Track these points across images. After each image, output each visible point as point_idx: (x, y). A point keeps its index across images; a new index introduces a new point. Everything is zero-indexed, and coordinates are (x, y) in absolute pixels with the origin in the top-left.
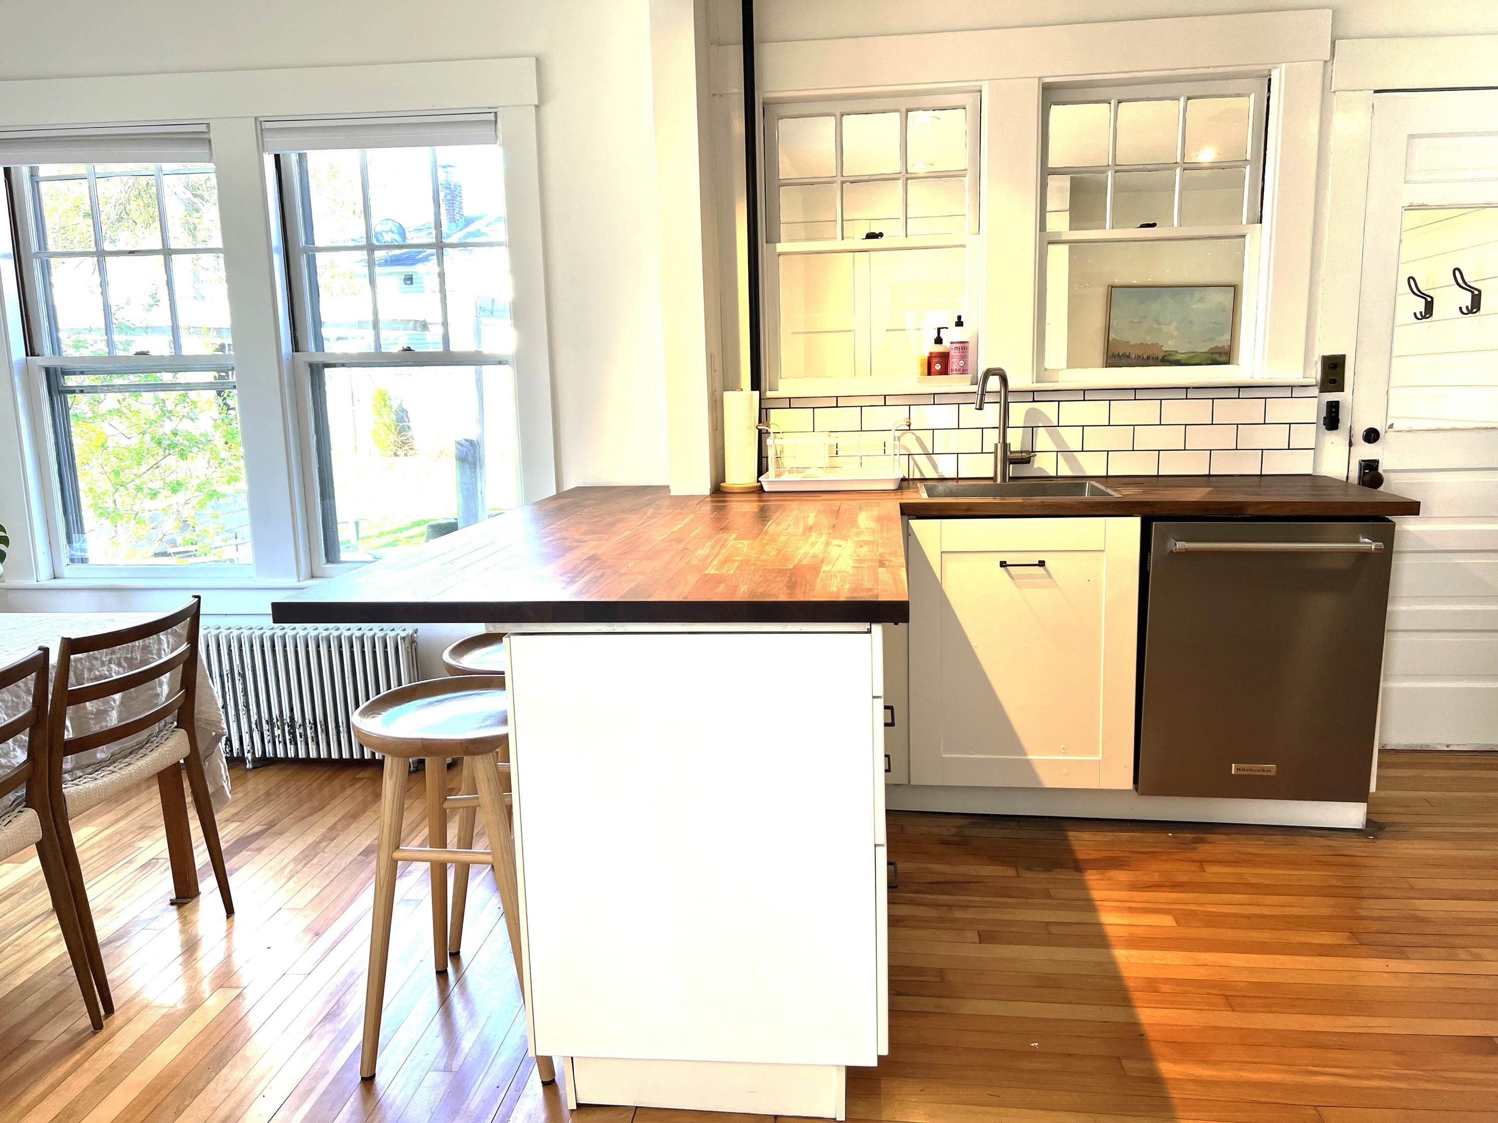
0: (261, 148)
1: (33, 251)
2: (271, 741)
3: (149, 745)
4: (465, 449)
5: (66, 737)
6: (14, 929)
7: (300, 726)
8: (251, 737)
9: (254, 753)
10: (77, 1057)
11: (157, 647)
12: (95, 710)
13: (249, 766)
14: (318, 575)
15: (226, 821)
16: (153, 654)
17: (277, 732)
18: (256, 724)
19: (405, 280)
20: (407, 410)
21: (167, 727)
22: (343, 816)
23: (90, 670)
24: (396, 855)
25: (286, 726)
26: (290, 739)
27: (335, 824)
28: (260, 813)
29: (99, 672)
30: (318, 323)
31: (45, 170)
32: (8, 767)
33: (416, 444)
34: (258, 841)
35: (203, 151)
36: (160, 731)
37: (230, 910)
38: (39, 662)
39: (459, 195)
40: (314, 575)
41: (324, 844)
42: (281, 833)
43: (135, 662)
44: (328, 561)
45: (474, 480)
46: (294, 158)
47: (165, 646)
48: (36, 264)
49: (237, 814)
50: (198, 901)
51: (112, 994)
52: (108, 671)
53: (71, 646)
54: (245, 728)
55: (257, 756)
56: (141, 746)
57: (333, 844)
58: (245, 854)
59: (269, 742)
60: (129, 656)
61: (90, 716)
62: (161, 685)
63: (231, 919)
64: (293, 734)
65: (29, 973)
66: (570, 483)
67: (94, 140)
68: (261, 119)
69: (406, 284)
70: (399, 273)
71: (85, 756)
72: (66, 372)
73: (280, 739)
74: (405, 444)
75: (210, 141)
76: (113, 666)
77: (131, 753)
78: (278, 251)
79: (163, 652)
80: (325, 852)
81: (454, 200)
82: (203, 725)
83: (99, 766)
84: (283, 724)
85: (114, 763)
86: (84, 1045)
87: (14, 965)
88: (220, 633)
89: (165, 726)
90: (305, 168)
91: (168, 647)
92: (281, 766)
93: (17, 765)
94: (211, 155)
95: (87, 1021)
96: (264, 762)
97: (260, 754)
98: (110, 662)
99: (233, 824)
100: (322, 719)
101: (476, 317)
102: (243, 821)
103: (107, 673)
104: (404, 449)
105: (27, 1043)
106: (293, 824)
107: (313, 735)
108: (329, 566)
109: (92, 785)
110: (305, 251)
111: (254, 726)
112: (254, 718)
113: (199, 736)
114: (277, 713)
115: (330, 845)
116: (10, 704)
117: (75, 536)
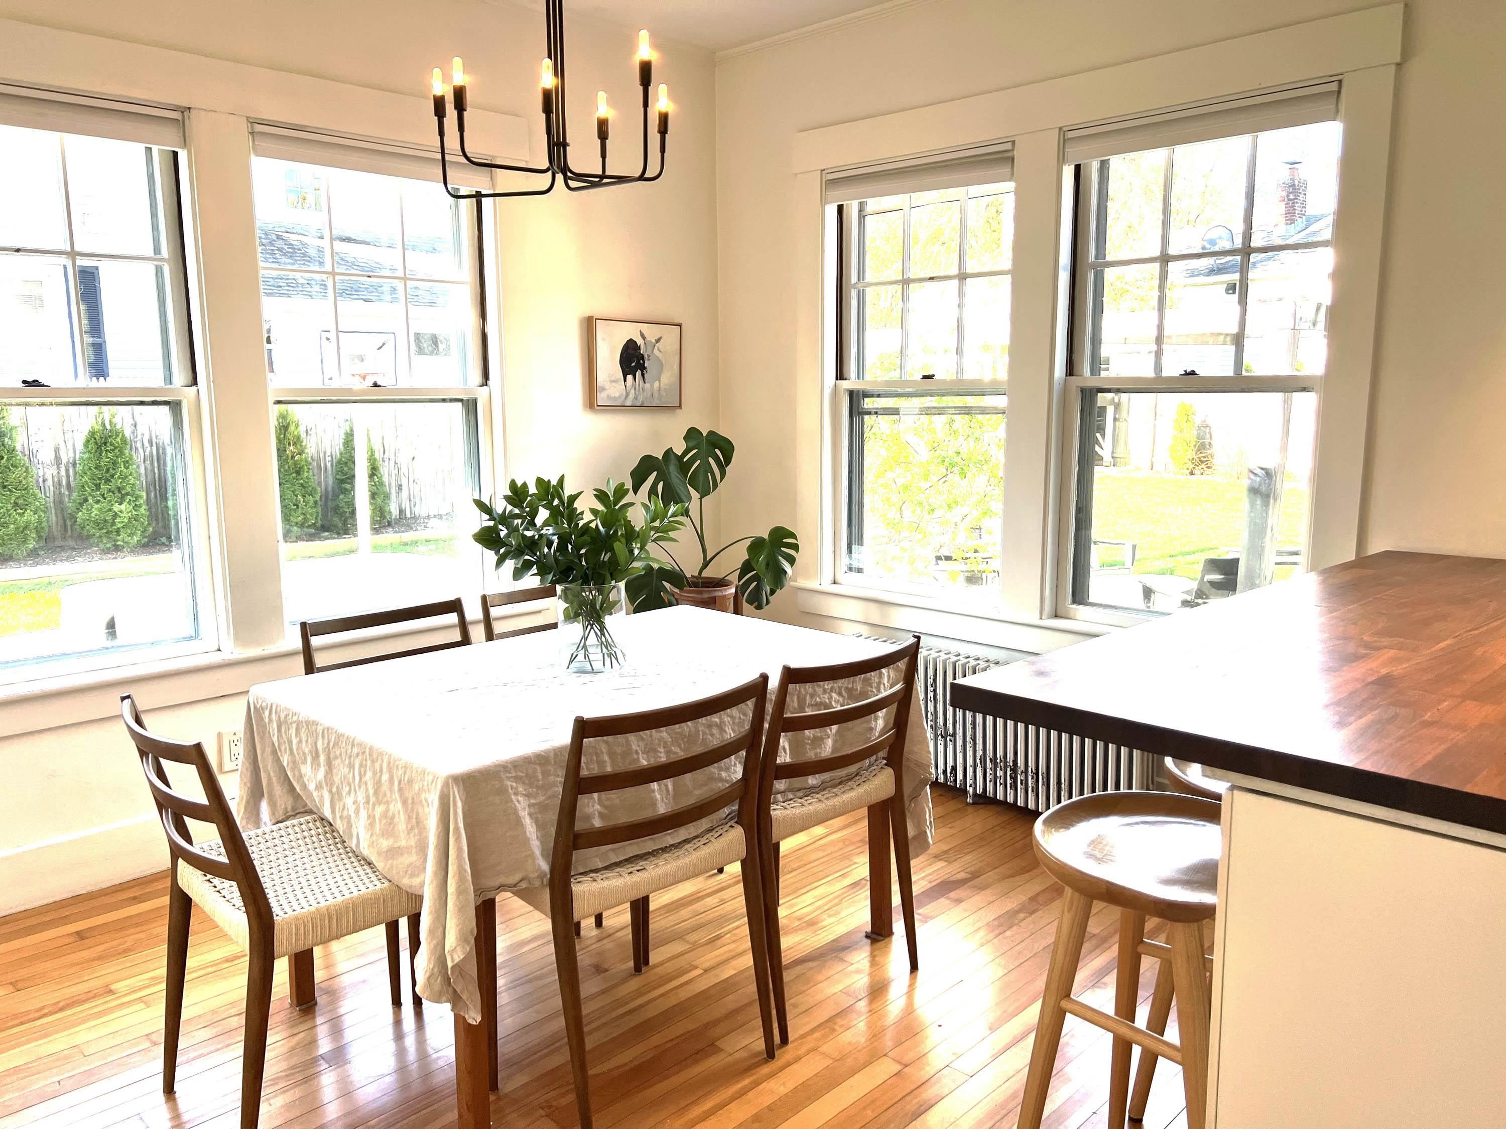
0: (1062, 160)
1: (853, 283)
2: (993, 780)
3: (858, 778)
4: (1258, 479)
5: (778, 761)
6: (737, 916)
7: (1022, 772)
8: (975, 772)
9: (975, 788)
10: (746, 1082)
11: (877, 680)
12: (812, 736)
13: (969, 800)
14: (1063, 615)
15: (935, 857)
16: (872, 687)
17: (1000, 773)
18: (980, 759)
19: (1227, 290)
20: (1210, 426)
21: (878, 762)
22: (1047, 888)
23: (812, 696)
24: (1064, 1004)
25: (1009, 769)
26: (1011, 784)
27: (1038, 894)
28: (968, 858)
29: (820, 699)
30: (1096, 342)
31: (872, 204)
32: (727, 781)
33: (1216, 462)
34: (957, 891)
35: (1006, 170)
36: (871, 765)
37: (914, 966)
38: (758, 687)
39: (1303, 192)
40: (1059, 614)
41: (1022, 915)
42: (982, 888)
43: (855, 693)
44: (1075, 601)
45: (1265, 515)
46: (1095, 165)
47: (885, 680)
48: (854, 294)
49: (946, 852)
50: (891, 941)
51: (788, 1023)
52: (828, 699)
53: (792, 676)
54: (970, 761)
55: (978, 792)
56: (850, 778)
57: (1030, 918)
58: (943, 901)
59: (990, 781)
60: (850, 686)
61: (806, 741)
62: (876, 719)
63: (914, 974)
64: (1014, 779)
65: (734, 969)
66: (1377, 545)
67: (911, 171)
68: (1065, 129)
69: (1228, 293)
70: (1222, 283)
71: (797, 782)
72: (866, 395)
73: (1002, 781)
74: (1202, 462)
75: (1013, 159)
76: (834, 695)
77: (840, 783)
78: (1064, 269)
79: (882, 686)
80: (1020, 926)
81: (1297, 199)
82: (912, 765)
83: (810, 791)
84: (1006, 766)
85: (824, 790)
86: (754, 1071)
87: (724, 957)
88: (958, 660)
89: (876, 760)
90: (1106, 175)
91: (888, 682)
92: (999, 809)
93: (735, 780)
94: (1013, 174)
95: (761, 1045)
96: (984, 800)
97: (981, 791)
98: (831, 690)
99: (940, 862)
100: (1044, 771)
101: (1294, 329)
102: (950, 863)
103: (827, 701)
104: (1200, 467)
105: (712, 1048)
106: (999, 880)
107: (1034, 785)
108: (1075, 606)
109: (797, 811)
110: (1094, 266)
111: (978, 761)
112: (980, 753)
113: (905, 778)
114: (1002, 753)
115: (1028, 919)
116: (737, 721)
117: (855, 547)
